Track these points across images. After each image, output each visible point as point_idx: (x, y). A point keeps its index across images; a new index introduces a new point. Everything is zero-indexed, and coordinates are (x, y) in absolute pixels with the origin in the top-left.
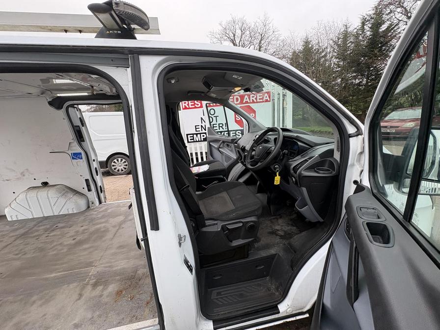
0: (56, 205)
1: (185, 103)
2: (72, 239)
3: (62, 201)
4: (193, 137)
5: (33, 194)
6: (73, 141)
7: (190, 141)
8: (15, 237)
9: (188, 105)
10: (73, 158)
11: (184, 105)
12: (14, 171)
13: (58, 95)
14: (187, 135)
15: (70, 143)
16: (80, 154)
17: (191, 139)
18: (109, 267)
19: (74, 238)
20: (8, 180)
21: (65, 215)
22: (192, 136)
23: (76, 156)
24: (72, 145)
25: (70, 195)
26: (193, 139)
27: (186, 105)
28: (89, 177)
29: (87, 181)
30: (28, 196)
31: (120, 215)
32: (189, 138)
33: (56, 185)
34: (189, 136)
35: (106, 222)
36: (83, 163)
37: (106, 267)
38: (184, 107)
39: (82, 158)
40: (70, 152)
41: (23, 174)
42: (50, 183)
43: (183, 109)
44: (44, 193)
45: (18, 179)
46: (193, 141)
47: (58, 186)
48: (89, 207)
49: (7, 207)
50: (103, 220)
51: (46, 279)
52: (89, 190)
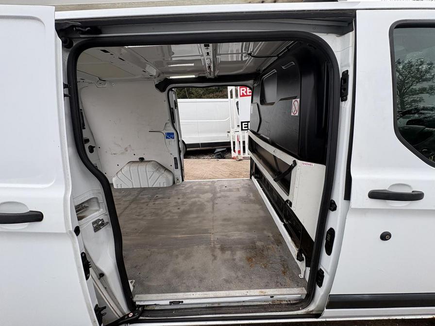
0: (152, 178)
1: (243, 90)
2: (177, 208)
3: (156, 175)
4: (248, 125)
5: (134, 167)
6: (168, 122)
7: (244, 128)
8: (128, 202)
9: (246, 92)
10: (167, 138)
11: (241, 92)
12: (120, 146)
13: (171, 78)
14: (242, 123)
15: (166, 123)
16: (173, 134)
17: (245, 127)
18: (226, 235)
19: (179, 207)
20: (114, 154)
21: (159, 188)
22: (247, 123)
23: (169, 136)
24: (168, 125)
25: (162, 171)
26: (248, 127)
27: (244, 92)
28: (177, 156)
29: (175, 158)
30: (131, 168)
31: (207, 192)
32: (244, 126)
33: (150, 161)
34: (243, 124)
35: (198, 197)
36: (174, 142)
37: (223, 235)
38: (241, 94)
39: (173, 138)
40: (164, 132)
41: (126, 150)
42: (146, 159)
43: (241, 96)
44: (142, 167)
45: (122, 153)
46: (247, 128)
47: (152, 162)
48: (174, 183)
49: (114, 177)
50: (194, 195)
51: (176, 239)
52: (177, 168)
